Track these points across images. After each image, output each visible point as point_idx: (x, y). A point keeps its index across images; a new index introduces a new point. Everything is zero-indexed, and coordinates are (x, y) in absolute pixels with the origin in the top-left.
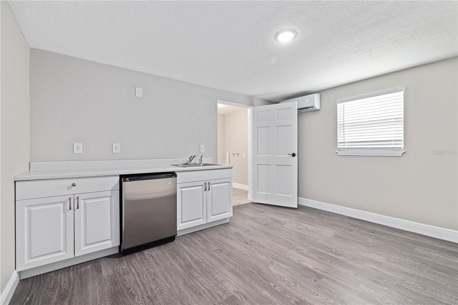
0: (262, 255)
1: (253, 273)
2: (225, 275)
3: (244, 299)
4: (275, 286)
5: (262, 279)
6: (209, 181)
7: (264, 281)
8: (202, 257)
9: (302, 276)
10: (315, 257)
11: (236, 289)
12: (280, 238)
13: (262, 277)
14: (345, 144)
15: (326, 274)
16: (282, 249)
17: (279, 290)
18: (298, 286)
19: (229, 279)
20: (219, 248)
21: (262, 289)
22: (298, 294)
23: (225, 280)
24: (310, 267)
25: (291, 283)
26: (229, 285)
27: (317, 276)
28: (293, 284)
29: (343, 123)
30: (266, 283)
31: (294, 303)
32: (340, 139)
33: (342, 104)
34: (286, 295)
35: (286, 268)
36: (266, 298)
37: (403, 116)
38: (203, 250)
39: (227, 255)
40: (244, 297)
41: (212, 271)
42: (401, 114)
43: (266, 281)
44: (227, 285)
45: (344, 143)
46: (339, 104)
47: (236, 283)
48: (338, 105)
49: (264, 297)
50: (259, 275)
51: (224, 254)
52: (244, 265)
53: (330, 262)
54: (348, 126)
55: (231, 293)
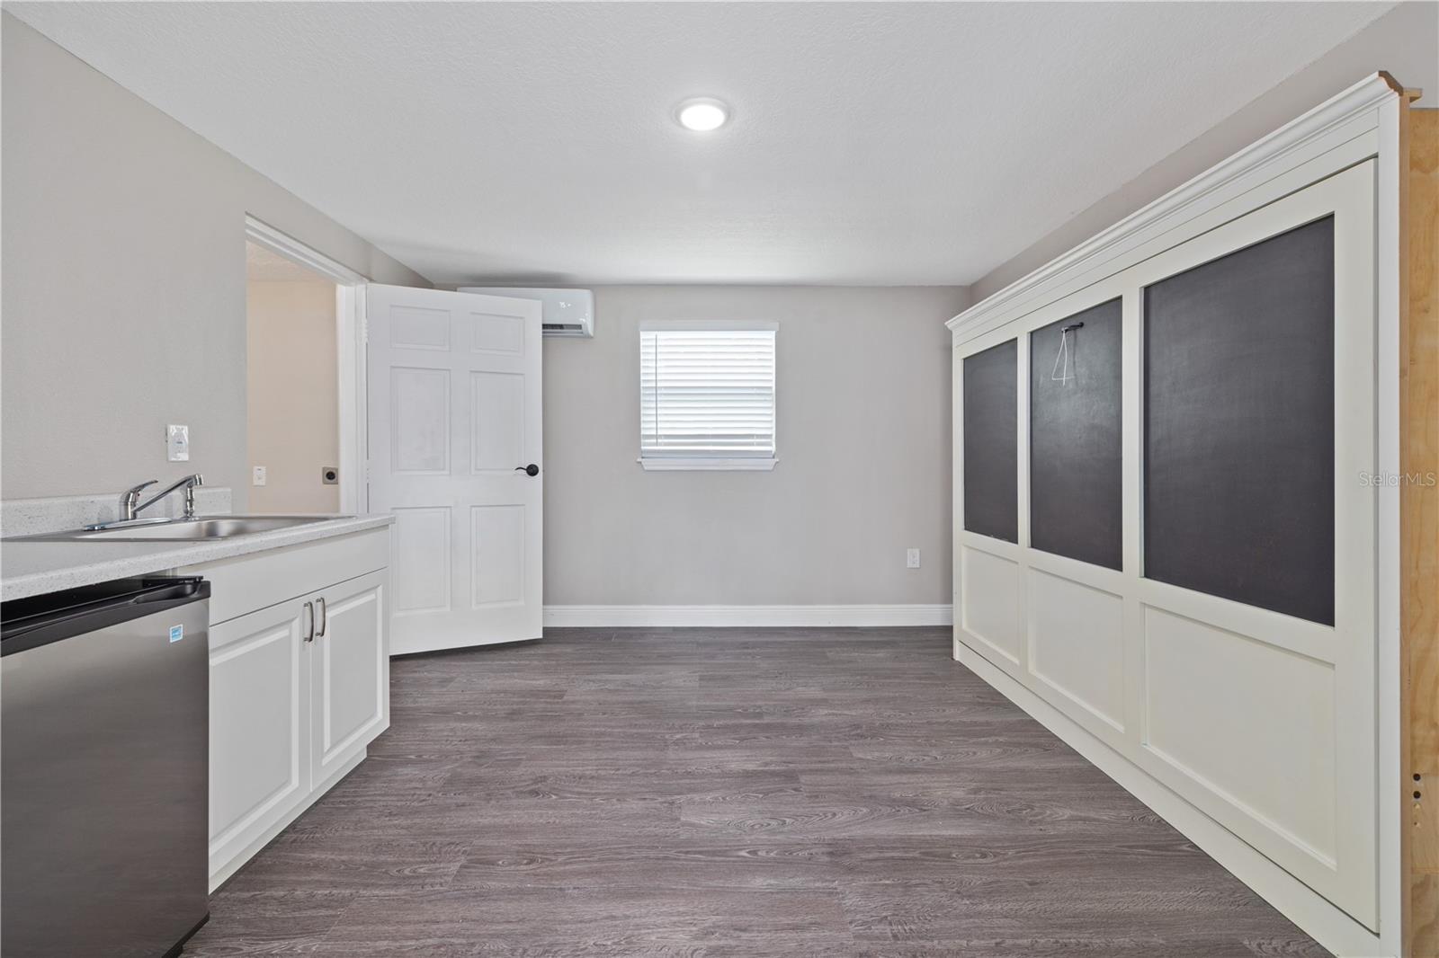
0: (625, 801)
1: (666, 858)
2: (606, 918)
3: (745, 936)
4: (754, 853)
5: (710, 858)
6: (318, 595)
7: (717, 858)
8: (442, 926)
9: (766, 794)
10: (730, 742)
11: (694, 929)
12: (603, 734)
13: (700, 853)
14: (659, 441)
15: (791, 765)
16: (645, 759)
17: (772, 854)
18: (788, 820)
19: (637, 921)
20: (463, 860)
21: (739, 879)
22: (810, 837)
23: (629, 932)
24: (751, 767)
25: (769, 825)
26: (659, 935)
27: (783, 778)
28: (774, 823)
29: (654, 385)
30: (728, 859)
31: (827, 859)
32: (647, 428)
33: (652, 335)
34: (795, 854)
35: (717, 798)
36: (777, 893)
37: (773, 385)
38: (406, 902)
39: (525, 862)
40: (736, 930)
41: (548, 940)
42: (770, 380)
43: (722, 856)
44: (653, 938)
45: (657, 437)
46: (645, 332)
47: (671, 914)
48: (643, 335)
49: (772, 893)
50: (687, 853)
51: (510, 864)
52: (615, 856)
53: (767, 737)
54: (665, 394)
55: (696, 950)
